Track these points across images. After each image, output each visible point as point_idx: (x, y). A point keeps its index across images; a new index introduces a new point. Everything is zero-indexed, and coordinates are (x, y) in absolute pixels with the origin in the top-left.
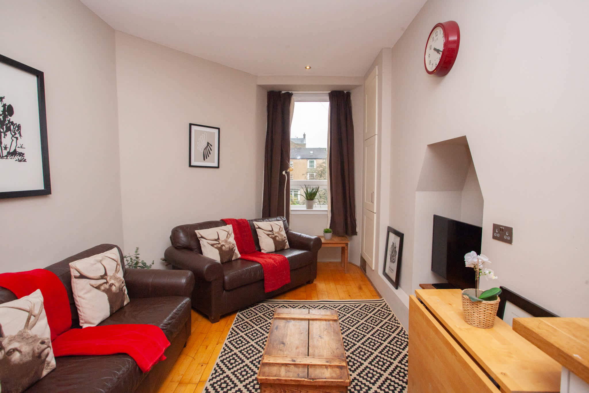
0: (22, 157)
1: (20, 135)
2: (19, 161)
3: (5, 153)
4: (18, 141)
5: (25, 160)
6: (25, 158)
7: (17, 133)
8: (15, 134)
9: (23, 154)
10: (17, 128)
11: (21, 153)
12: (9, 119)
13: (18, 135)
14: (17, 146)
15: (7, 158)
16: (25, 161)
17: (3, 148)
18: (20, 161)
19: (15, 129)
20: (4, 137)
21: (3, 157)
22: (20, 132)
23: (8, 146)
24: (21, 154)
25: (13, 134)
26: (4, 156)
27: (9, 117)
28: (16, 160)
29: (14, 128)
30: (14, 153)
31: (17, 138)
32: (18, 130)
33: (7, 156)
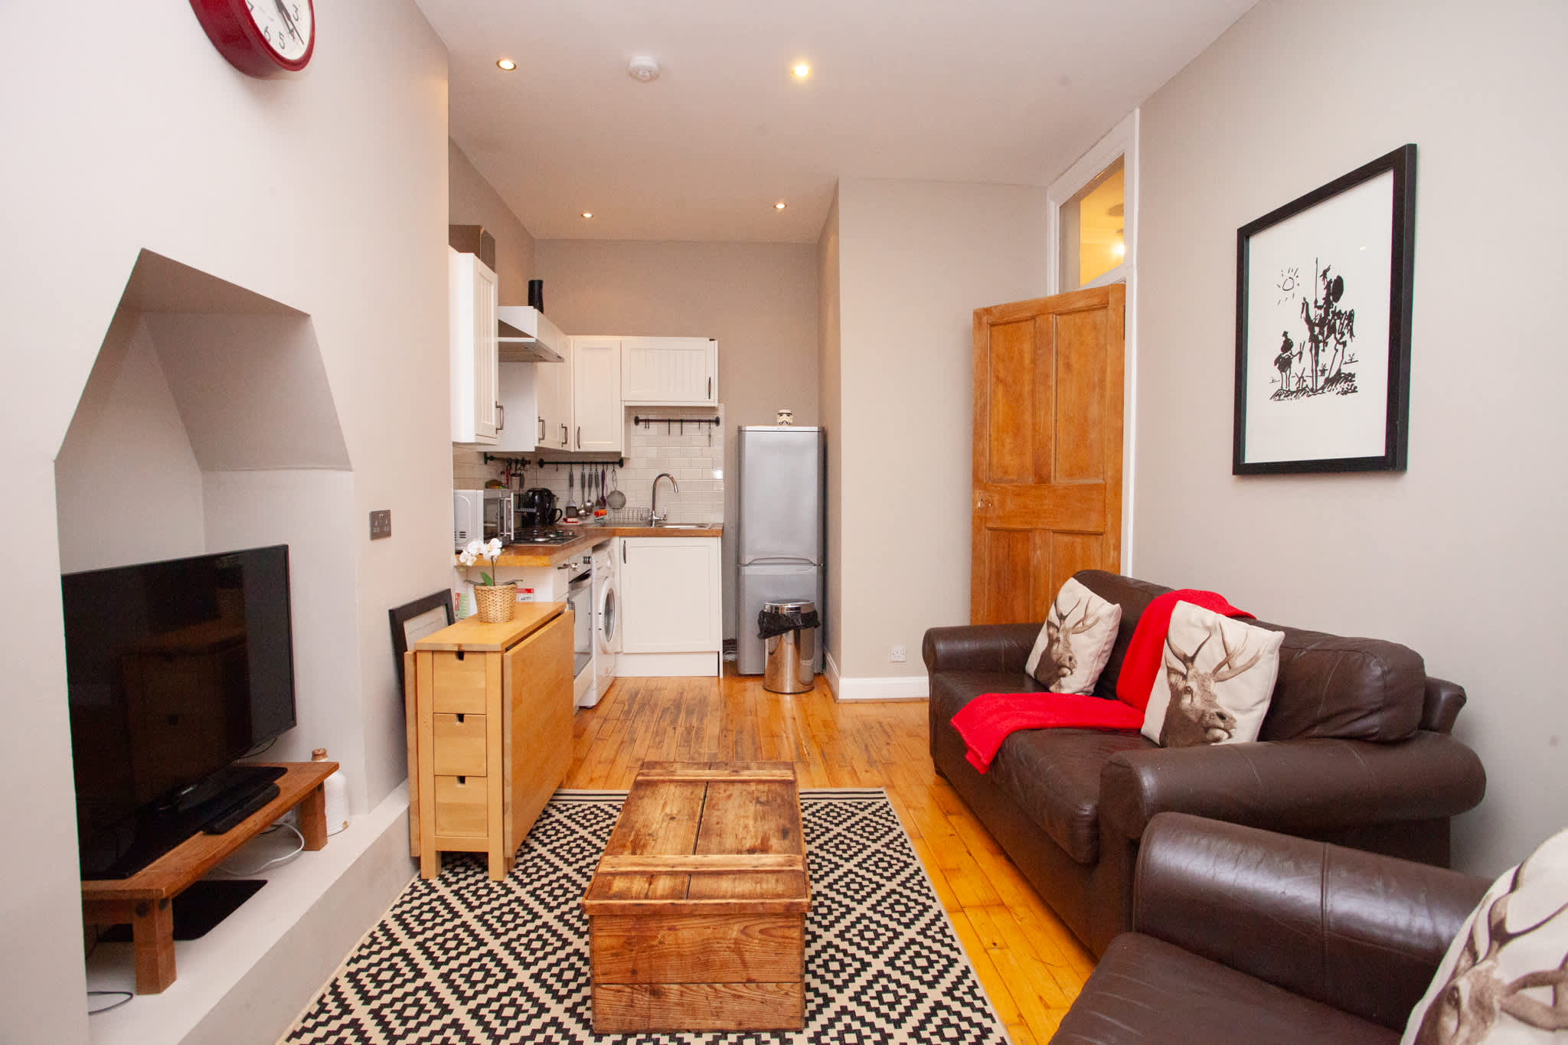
0: (1350, 384)
1: (1352, 335)
2: (1343, 394)
3: (1321, 381)
4: (1346, 348)
5: (1356, 387)
6: (1355, 384)
7: (1346, 331)
8: (1343, 334)
9: (1353, 376)
10: (1346, 322)
11: (1350, 374)
12: (1333, 309)
13: (1347, 337)
14: (1343, 362)
15: (1323, 392)
16: (1354, 391)
17: (1319, 373)
18: (1345, 393)
19: (1343, 324)
20: (1323, 350)
21: (1317, 390)
22: (1351, 328)
23: (1328, 367)
24: (1350, 377)
25: (1338, 336)
26: (1318, 388)
27: (1335, 304)
28: (1338, 393)
29: (1341, 323)
30: (1339, 377)
31: (1344, 344)
32: (1348, 325)
33: (1323, 388)
